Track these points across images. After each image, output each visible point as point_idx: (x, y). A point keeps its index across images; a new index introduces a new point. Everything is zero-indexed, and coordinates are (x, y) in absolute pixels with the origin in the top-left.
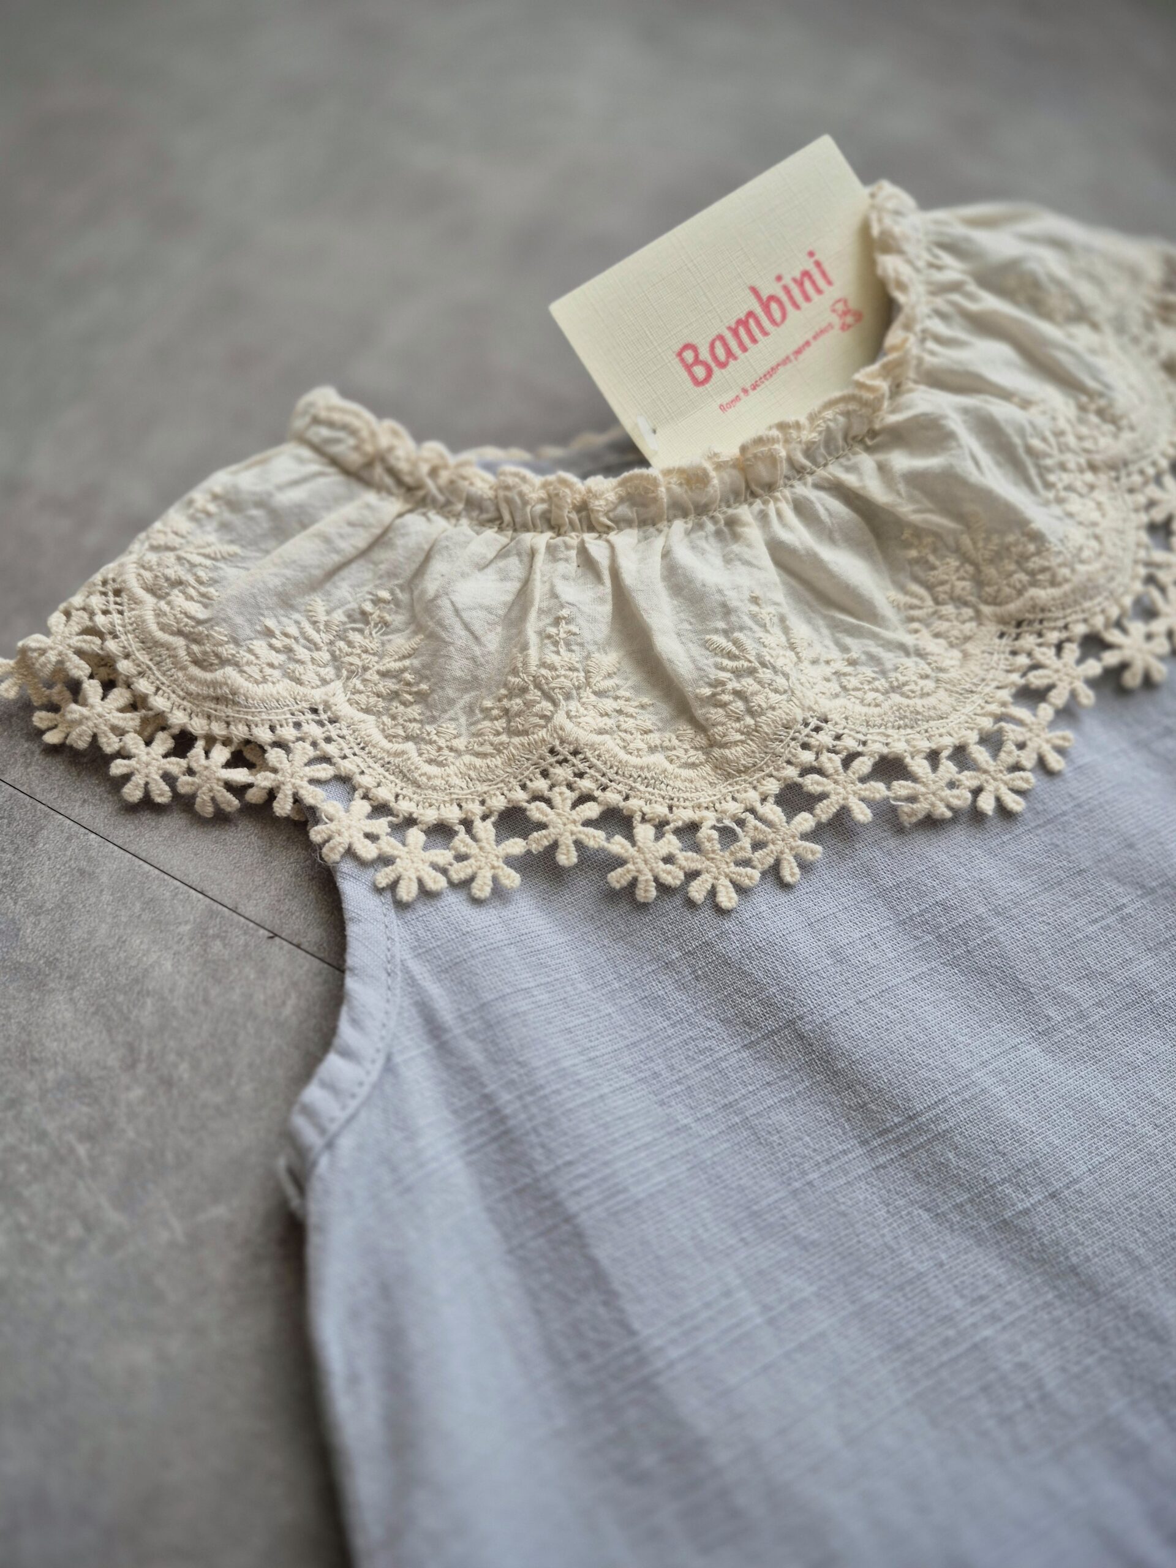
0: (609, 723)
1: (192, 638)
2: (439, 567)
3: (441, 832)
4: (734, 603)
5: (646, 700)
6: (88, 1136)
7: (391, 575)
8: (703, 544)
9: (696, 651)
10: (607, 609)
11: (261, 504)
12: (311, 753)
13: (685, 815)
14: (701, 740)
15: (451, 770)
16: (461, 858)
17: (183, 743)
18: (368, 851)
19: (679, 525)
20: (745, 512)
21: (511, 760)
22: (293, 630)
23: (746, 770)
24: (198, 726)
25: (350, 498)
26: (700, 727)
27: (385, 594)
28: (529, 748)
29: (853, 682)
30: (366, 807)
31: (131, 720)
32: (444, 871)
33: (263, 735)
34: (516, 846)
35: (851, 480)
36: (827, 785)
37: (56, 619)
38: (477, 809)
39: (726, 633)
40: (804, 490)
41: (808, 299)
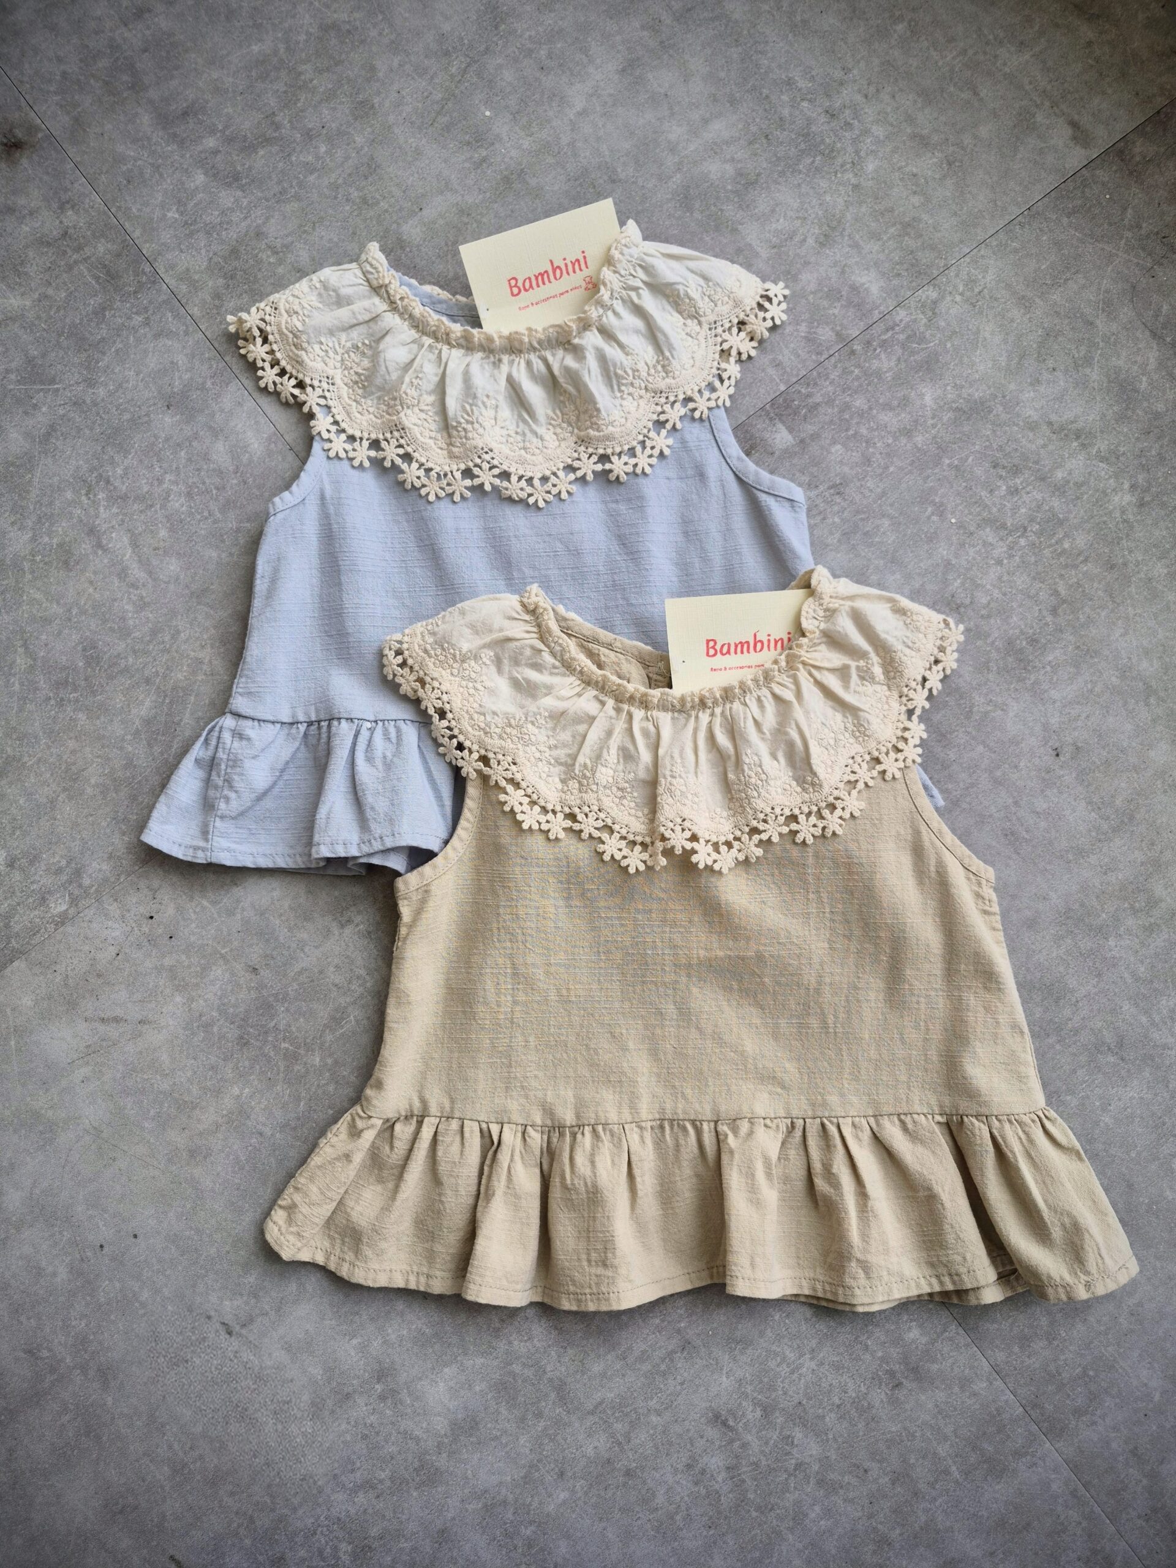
0: (420, 422)
1: (295, 336)
2: (388, 339)
3: (352, 438)
4: (479, 395)
5: (437, 419)
6: (217, 489)
7: (372, 335)
8: (486, 366)
9: (459, 408)
10: (437, 379)
11: (334, 291)
12: (321, 393)
13: (430, 465)
14: (448, 441)
15: (364, 418)
16: (354, 450)
17: (283, 373)
18: (325, 435)
19: (480, 355)
20: (505, 358)
21: (383, 423)
22: (331, 345)
23: (457, 457)
24: (288, 368)
25: (370, 298)
26: (450, 436)
27: (367, 342)
28: (389, 421)
29: (511, 440)
30: (332, 420)
31: (268, 358)
32: (346, 452)
33: (308, 381)
34: (373, 453)
35: (550, 358)
36: (480, 473)
37: (253, 310)
38: (366, 435)
39: (471, 405)
40: (533, 357)
41: (574, 272)
